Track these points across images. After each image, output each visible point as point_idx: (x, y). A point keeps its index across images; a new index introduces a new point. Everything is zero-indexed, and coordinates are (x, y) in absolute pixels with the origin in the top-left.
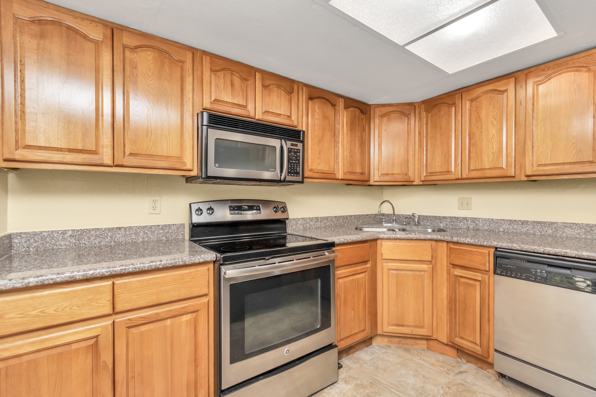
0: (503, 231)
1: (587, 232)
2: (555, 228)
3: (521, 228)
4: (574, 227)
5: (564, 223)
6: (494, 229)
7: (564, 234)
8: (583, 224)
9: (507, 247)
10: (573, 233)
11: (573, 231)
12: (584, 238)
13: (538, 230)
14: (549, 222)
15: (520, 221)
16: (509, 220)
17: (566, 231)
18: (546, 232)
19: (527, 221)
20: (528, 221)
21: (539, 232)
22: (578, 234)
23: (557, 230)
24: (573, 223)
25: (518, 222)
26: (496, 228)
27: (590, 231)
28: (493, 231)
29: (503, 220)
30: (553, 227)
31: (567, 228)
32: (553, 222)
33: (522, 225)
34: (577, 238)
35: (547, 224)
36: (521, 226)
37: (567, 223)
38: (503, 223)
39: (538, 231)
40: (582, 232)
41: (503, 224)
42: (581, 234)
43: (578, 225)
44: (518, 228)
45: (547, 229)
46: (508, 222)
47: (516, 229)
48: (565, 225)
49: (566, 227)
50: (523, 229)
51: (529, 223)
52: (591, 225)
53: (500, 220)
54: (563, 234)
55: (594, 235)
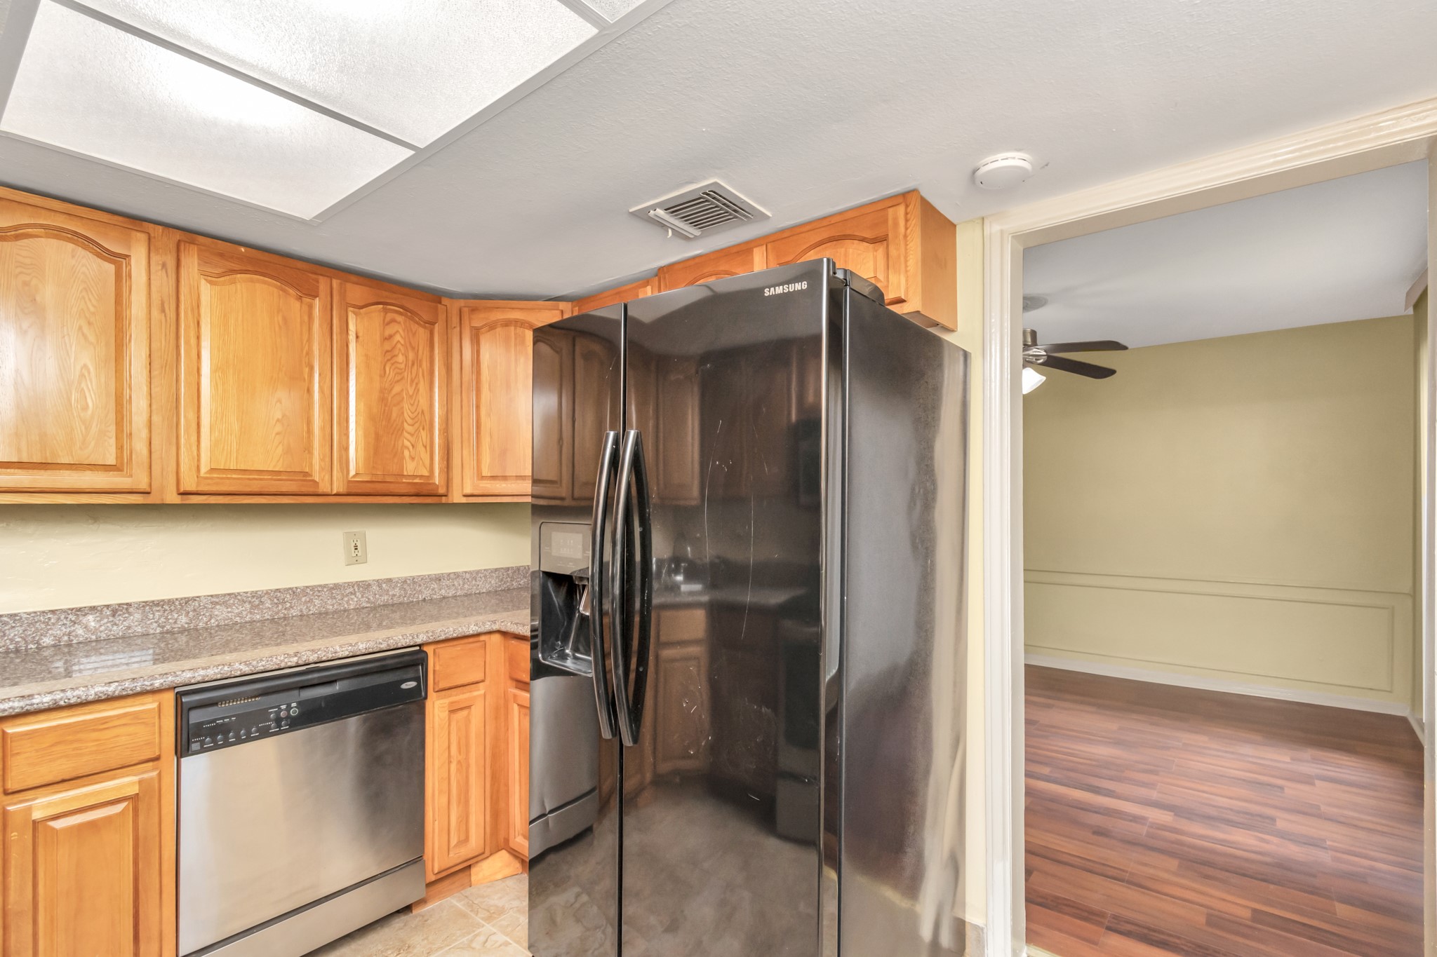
0: (54, 646)
1: (254, 607)
2: (195, 610)
3: (109, 624)
4: (231, 602)
5: (212, 596)
6: (22, 644)
7: (213, 621)
8: (247, 593)
9: (219, 676)
10: (229, 615)
11: (229, 610)
12: (249, 622)
13: (156, 622)
14: (182, 599)
15: (108, 606)
16: (72, 609)
17: (216, 613)
18: (175, 623)
19: (127, 604)
20: (129, 605)
21: (159, 626)
22: (238, 615)
23: (199, 614)
24: (229, 594)
25: (101, 611)
26: (29, 639)
27: (258, 605)
28: (17, 651)
29: (53, 612)
30: (190, 608)
31: (218, 607)
32: (188, 598)
33: (114, 616)
34: (236, 623)
35: (177, 603)
36: (111, 619)
37: (217, 596)
38: (52, 621)
39: (155, 625)
40: (246, 610)
41: (54, 624)
42: (244, 613)
43: (239, 597)
44: (103, 628)
45: (176, 616)
46: (70, 616)
47: (96, 629)
48: (214, 600)
49: (217, 603)
50: (115, 628)
51: (131, 610)
52: (260, 593)
53: (44, 612)
54: (210, 620)
55: (265, 611)
